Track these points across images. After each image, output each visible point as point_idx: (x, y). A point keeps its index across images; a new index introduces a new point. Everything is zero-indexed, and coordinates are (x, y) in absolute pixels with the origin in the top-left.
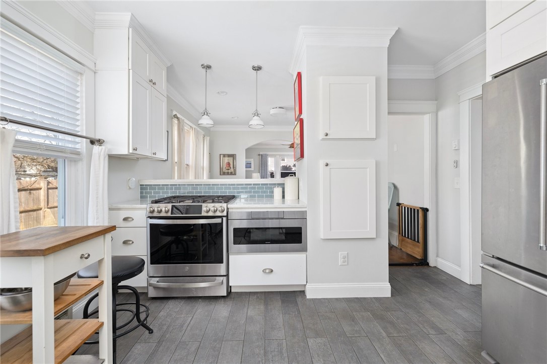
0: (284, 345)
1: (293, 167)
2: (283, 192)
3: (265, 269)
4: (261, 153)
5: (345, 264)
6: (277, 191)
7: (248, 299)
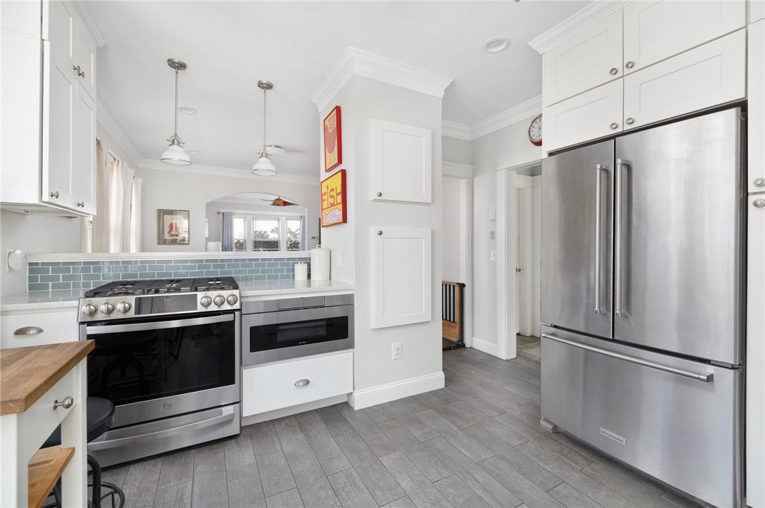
0: (355, 473)
1: (270, 234)
2: (309, 270)
3: (298, 382)
4: (221, 211)
5: (399, 356)
6: (300, 270)
7: (273, 431)
